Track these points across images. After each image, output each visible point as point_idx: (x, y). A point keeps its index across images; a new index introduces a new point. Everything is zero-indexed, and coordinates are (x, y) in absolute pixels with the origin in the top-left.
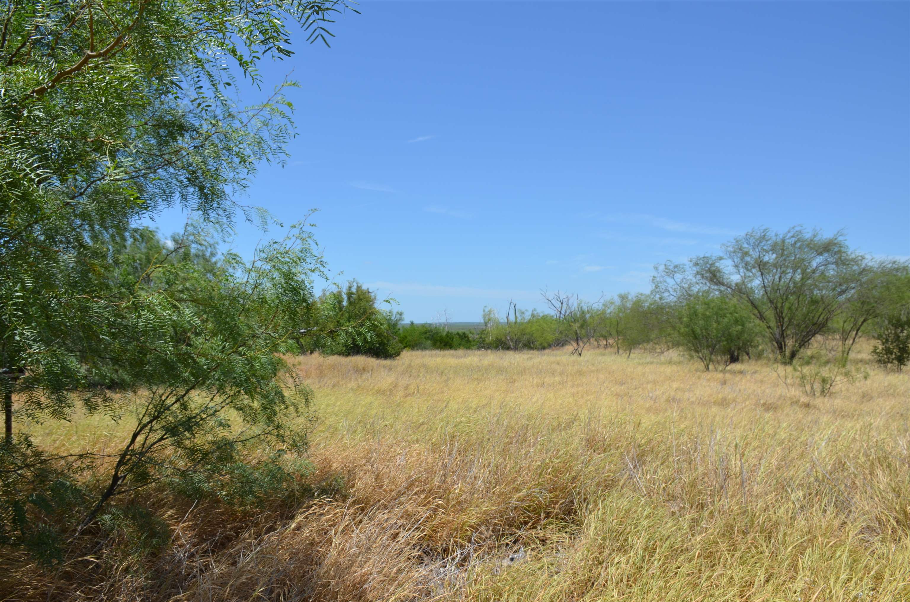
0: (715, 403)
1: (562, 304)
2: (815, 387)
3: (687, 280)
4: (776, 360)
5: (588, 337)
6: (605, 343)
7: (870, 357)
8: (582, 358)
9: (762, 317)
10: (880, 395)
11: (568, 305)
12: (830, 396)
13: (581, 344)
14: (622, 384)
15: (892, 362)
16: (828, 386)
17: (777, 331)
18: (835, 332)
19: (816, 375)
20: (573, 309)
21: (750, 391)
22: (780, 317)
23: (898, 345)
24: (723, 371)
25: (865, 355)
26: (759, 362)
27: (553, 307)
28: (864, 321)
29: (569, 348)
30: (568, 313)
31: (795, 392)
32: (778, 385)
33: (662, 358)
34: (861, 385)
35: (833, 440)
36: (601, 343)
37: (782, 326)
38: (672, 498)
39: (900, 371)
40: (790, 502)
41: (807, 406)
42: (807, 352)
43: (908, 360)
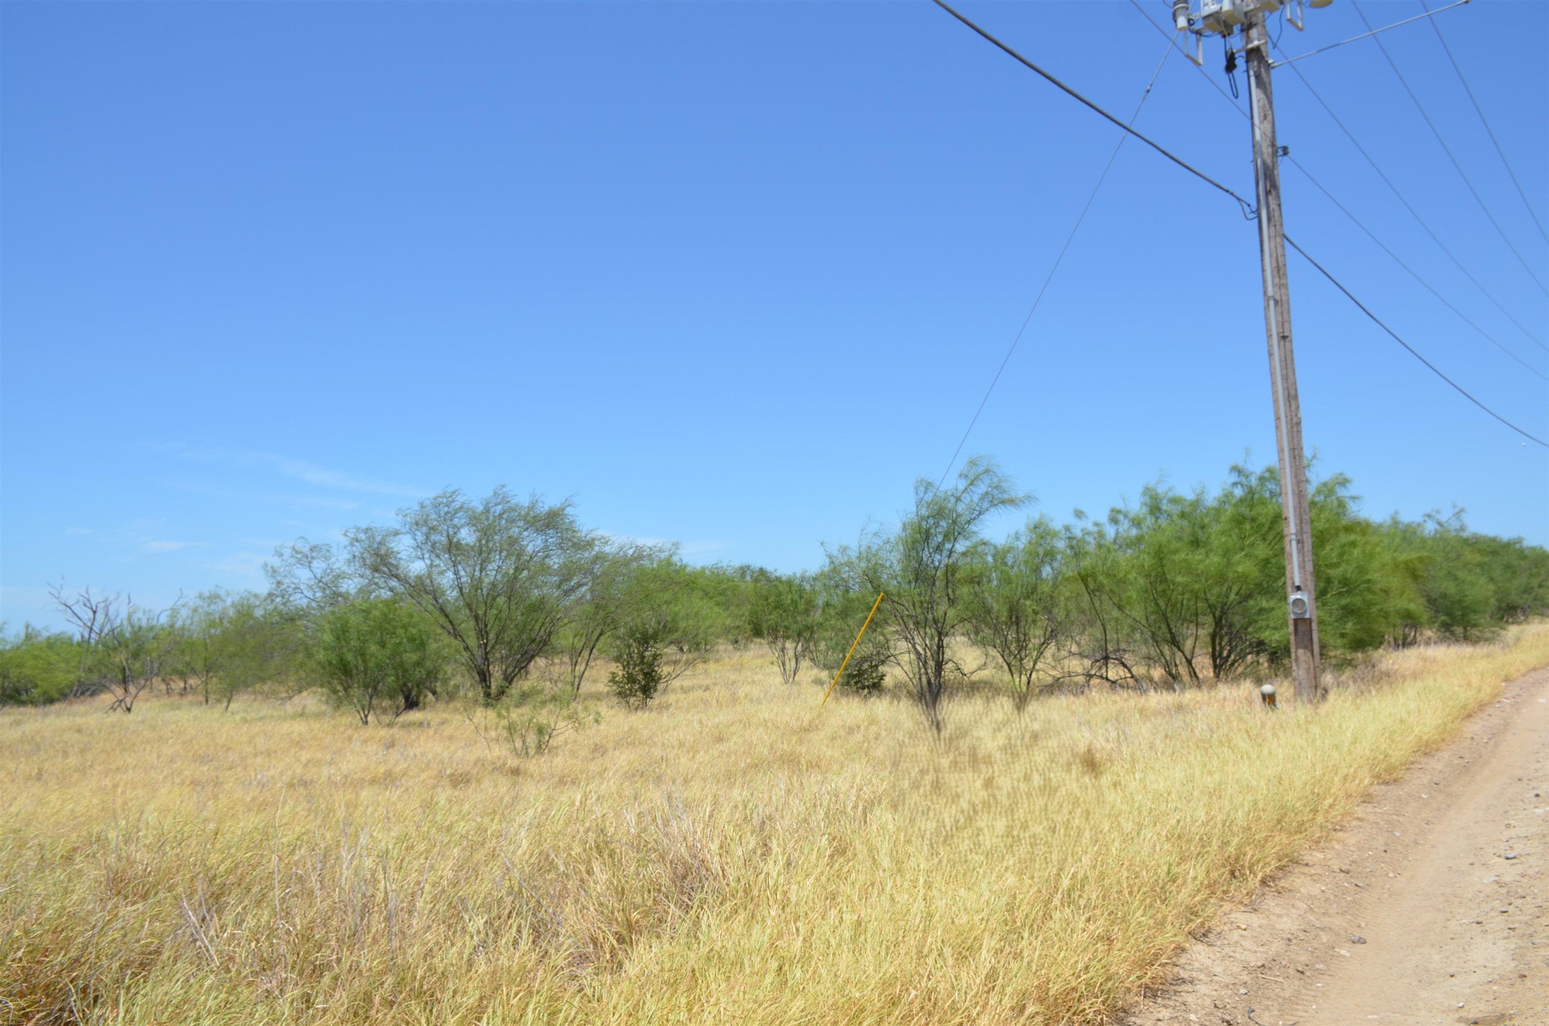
0: (373, 781)
1: (95, 612)
2: (528, 740)
3: (332, 569)
4: (475, 702)
5: (148, 675)
6: (182, 685)
7: (606, 689)
8: (131, 716)
9: (456, 633)
10: (618, 745)
11: (107, 615)
12: (549, 752)
13: (132, 689)
14: (202, 759)
15: (635, 695)
16: (547, 738)
17: (478, 653)
18: (562, 652)
19: (530, 721)
20: (117, 623)
21: (430, 756)
22: (482, 633)
23: (642, 670)
24: (390, 725)
25: (602, 687)
26: (452, 706)
27: (75, 619)
28: (601, 635)
29: (106, 698)
30: (106, 631)
31: (500, 752)
32: (476, 742)
33: (289, 708)
34: (594, 733)
35: (537, 827)
36: (173, 686)
37: (486, 645)
38: (267, 965)
39: (643, 706)
40: (468, 937)
41: (516, 772)
42: (521, 685)
43: (655, 691)
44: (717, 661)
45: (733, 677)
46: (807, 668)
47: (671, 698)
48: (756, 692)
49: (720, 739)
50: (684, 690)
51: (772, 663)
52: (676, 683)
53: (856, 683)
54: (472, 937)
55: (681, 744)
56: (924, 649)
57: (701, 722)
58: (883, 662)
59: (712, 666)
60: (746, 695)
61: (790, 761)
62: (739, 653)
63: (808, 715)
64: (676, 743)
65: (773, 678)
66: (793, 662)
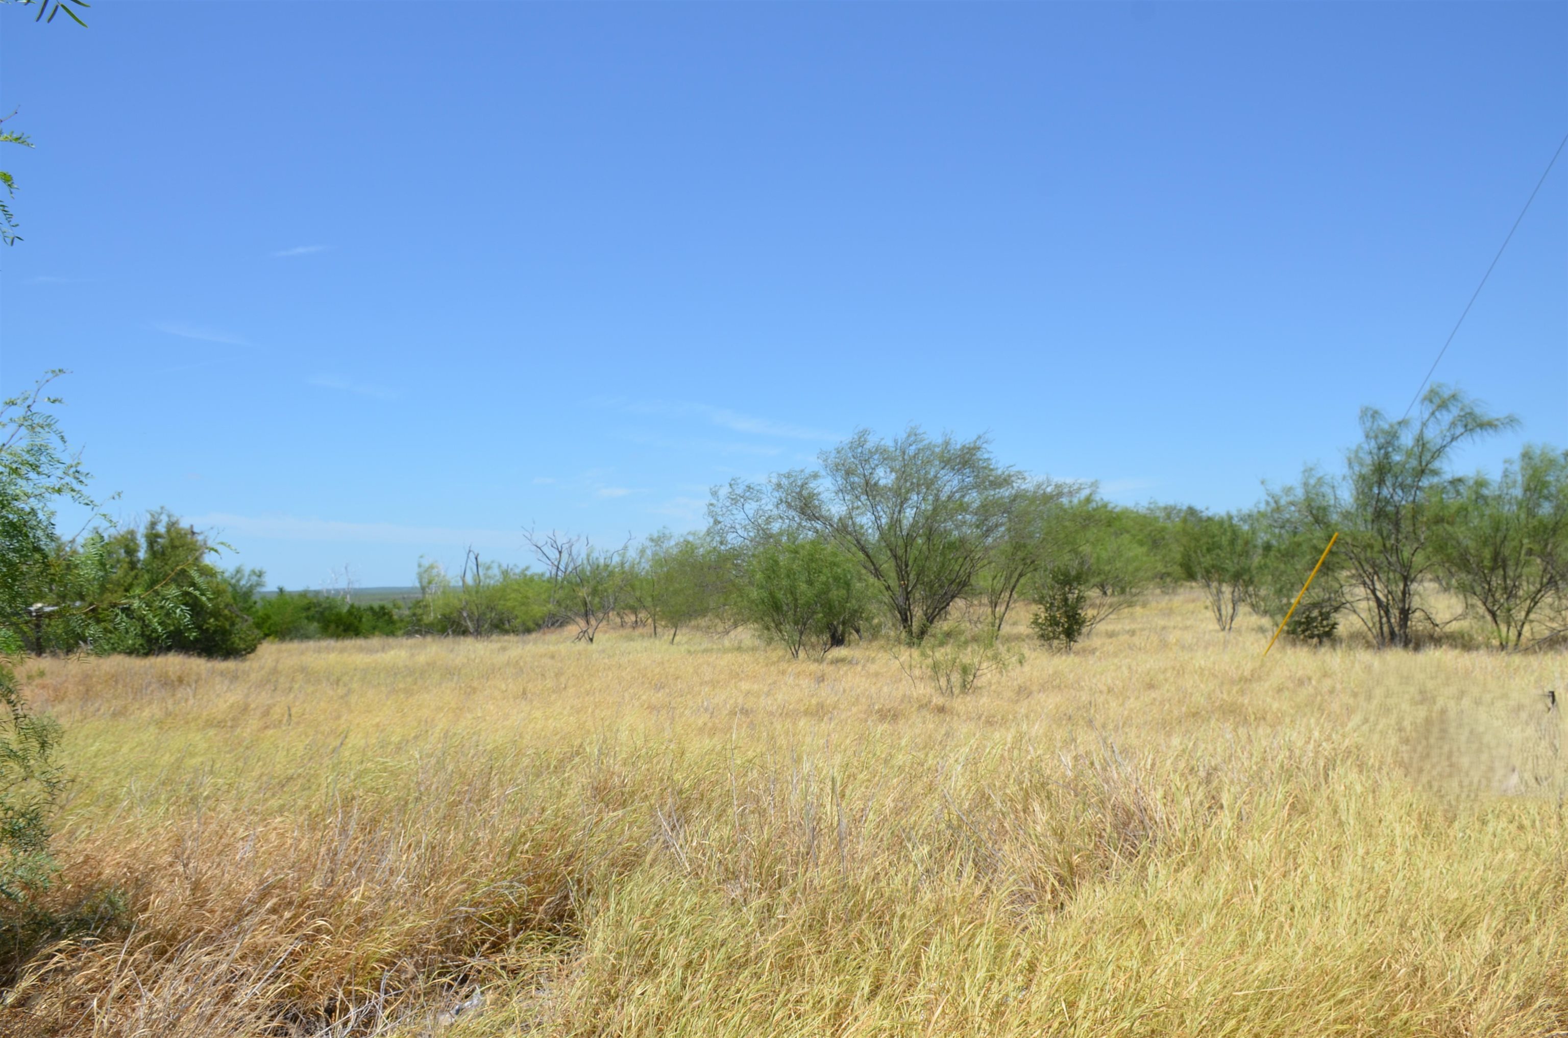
0: (806, 713)
1: (560, 552)
2: (953, 679)
3: (764, 512)
4: (899, 641)
5: (605, 609)
6: (633, 618)
7: (1030, 631)
8: (594, 646)
9: (877, 573)
10: (1043, 688)
11: (570, 555)
12: (974, 692)
13: (593, 622)
14: (659, 687)
15: (1058, 638)
16: (971, 677)
17: (899, 593)
18: (981, 593)
19: (954, 660)
20: (579, 562)
21: (859, 691)
22: (902, 572)
23: (1066, 612)
24: (820, 661)
25: (1023, 629)
26: (875, 644)
27: (545, 559)
28: (1021, 575)
29: (573, 629)
30: (570, 569)
31: (924, 690)
32: (901, 680)
33: (727, 642)
34: (1018, 675)
35: (972, 762)
36: (626, 619)
37: (907, 586)
38: (731, 876)
39: (1069, 649)
40: (911, 865)
41: (941, 710)
42: (942, 626)
43: (1080, 634)
44: (1144, 605)
45: (1161, 622)
46: (1245, 614)
47: (1096, 642)
48: (1188, 637)
49: (1151, 686)
50: (1111, 635)
51: (1206, 608)
52: (1101, 627)
53: (1303, 631)
54: (916, 866)
55: (1110, 690)
56: (1386, 597)
57: (1130, 668)
58: (1336, 609)
59: (1138, 610)
60: (1177, 641)
61: (1231, 711)
62: (1167, 597)
63: (1249, 664)
64: (1105, 689)
65: (1208, 622)
66: (1230, 606)
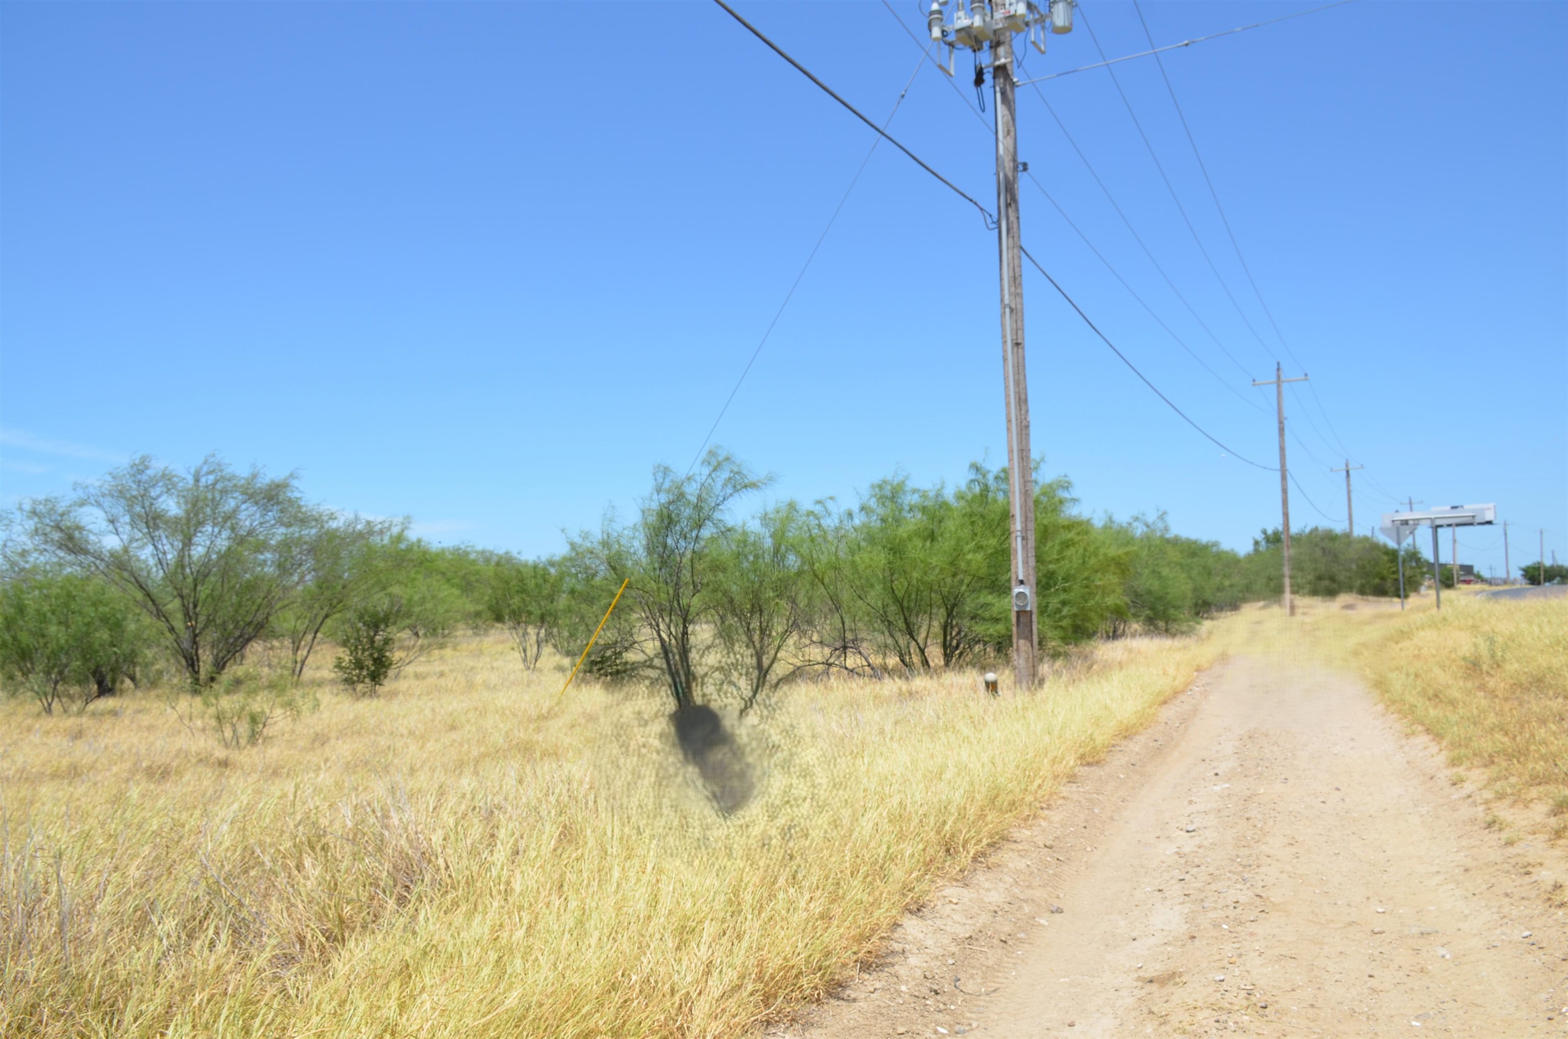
0: (54, 776)
2: (240, 729)
3: (16, 543)
4: (181, 690)
7: (333, 675)
9: (160, 614)
10: (342, 734)
12: (263, 741)
15: (363, 682)
16: (261, 726)
17: (185, 636)
18: (283, 635)
19: (243, 709)
21: (125, 747)
22: (190, 613)
23: (371, 655)
24: (79, 714)
25: (327, 673)
26: (153, 693)
28: (327, 616)
31: (206, 742)
32: (179, 732)
34: (311, 722)
35: (241, 822)
37: (195, 628)
39: (373, 694)
40: (156, 941)
41: (224, 763)
42: (234, 670)
43: (385, 677)
44: (455, 648)
45: (471, 663)
46: (550, 654)
47: (402, 685)
48: (494, 678)
49: (453, 728)
50: (417, 676)
51: (513, 649)
52: (410, 670)
53: (599, 670)
54: (161, 940)
55: (411, 733)
56: (669, 637)
57: (433, 710)
58: (627, 649)
59: (448, 652)
60: (484, 681)
61: (526, 750)
62: (478, 639)
63: (548, 702)
64: (405, 732)
65: (513, 662)
66: (536, 647)
